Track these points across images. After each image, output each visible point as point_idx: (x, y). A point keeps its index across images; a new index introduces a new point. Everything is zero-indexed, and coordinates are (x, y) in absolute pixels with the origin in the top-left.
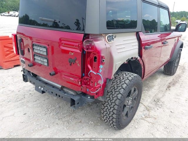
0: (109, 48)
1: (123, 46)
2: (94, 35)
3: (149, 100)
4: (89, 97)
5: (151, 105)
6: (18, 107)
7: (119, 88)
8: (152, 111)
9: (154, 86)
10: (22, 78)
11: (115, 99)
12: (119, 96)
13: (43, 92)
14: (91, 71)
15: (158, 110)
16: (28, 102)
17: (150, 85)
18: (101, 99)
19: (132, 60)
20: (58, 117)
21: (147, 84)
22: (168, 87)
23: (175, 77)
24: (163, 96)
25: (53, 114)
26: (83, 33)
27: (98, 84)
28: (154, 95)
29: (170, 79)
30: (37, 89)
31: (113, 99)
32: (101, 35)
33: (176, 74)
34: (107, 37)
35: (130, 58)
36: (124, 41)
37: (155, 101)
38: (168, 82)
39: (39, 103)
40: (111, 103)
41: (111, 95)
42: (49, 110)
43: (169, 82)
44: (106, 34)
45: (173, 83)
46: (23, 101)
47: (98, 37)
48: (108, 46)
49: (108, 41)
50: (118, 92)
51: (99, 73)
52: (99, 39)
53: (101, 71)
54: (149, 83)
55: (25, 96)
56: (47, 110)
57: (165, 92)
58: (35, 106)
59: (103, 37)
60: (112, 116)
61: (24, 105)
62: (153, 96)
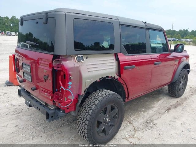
0: (78, 67)
1: (95, 66)
2: (64, 56)
3: (141, 121)
4: (61, 112)
5: (140, 126)
6: (13, 120)
7: (92, 104)
8: (139, 132)
9: (154, 107)
10: (18, 93)
11: (87, 114)
12: (91, 112)
13: (30, 106)
14: (62, 87)
15: (146, 132)
16: (23, 115)
17: (149, 107)
18: (73, 113)
19: (107, 79)
20: (44, 131)
21: (147, 105)
22: (167, 109)
23: (181, 99)
24: (158, 118)
25: (41, 128)
26: (53, 54)
27: (68, 99)
28: (149, 116)
29: (174, 101)
30: (26, 103)
31: (85, 115)
32: (70, 56)
33: (182, 97)
34: (76, 57)
35: (104, 76)
36: (97, 61)
37: (147, 122)
38: (170, 104)
39: (33, 117)
40: (84, 118)
41: (84, 111)
42: (39, 124)
43: (172, 104)
44: (75, 55)
45: (176, 106)
46: (19, 115)
47: (67, 58)
48: (76, 65)
49: (76, 61)
50: (90, 108)
51: (68, 89)
52: (68, 59)
53: (70, 87)
54: (149, 104)
55: (23, 110)
56: (37, 124)
57: (163, 114)
58: (29, 119)
59: (72, 57)
60: (84, 131)
61: (19, 118)
62: (147, 117)
